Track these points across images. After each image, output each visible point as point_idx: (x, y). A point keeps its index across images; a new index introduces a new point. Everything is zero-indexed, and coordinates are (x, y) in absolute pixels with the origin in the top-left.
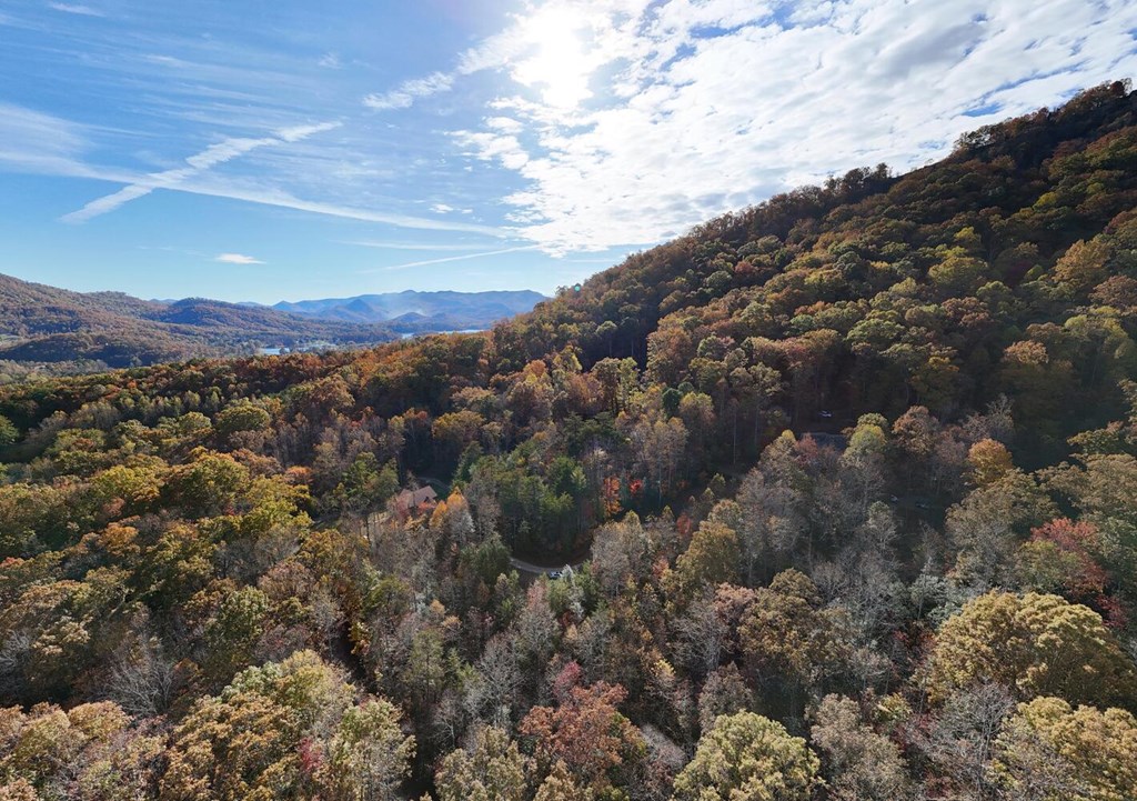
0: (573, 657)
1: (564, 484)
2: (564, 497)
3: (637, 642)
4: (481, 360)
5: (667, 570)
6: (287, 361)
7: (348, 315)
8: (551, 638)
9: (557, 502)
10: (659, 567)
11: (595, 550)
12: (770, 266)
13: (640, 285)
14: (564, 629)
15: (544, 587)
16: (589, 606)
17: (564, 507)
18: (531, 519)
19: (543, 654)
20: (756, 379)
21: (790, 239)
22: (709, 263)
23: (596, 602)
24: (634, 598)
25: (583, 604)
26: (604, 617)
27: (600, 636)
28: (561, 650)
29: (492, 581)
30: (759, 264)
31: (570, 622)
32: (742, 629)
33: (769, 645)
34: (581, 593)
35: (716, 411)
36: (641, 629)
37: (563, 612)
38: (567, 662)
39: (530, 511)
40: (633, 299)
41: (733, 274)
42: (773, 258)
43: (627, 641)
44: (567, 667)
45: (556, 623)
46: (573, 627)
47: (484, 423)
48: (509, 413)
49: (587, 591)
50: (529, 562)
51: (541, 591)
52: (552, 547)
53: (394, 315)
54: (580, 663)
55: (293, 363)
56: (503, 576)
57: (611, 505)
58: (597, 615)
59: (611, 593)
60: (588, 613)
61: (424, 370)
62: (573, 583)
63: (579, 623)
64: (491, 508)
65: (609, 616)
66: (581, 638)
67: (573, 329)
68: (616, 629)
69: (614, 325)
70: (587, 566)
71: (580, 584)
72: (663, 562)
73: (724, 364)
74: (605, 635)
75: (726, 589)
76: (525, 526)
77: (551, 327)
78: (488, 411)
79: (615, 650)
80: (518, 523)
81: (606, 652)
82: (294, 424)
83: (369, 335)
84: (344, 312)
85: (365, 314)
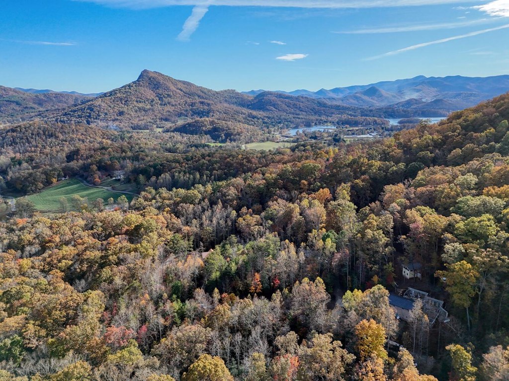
4: (303, 181)
67: (377, 164)
77: (366, 161)
83: (363, 120)
84: (360, 97)
85: (376, 98)
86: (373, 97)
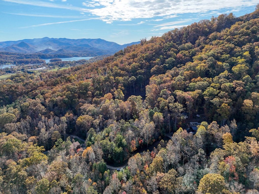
0: (124, 191)
1: (120, 144)
2: (121, 148)
3: (139, 186)
4: (89, 92)
5: (147, 168)
6: (10, 88)
7: (18, 49)
8: (119, 187)
9: (118, 150)
10: (146, 167)
11: (129, 163)
12: (188, 56)
13: (144, 61)
14: (122, 184)
15: (116, 174)
16: (128, 178)
17: (120, 151)
18: (111, 154)
19: (117, 191)
20: (176, 107)
21: (196, 45)
22: (168, 52)
23: (129, 177)
24: (139, 175)
25: (126, 178)
26: (131, 181)
27: (130, 186)
28: (122, 189)
29: (103, 173)
30: (185, 55)
31: (123, 182)
32: (160, 183)
33: (165, 186)
34: (126, 175)
35: (164, 117)
36: (140, 183)
37: (121, 180)
38: (123, 192)
39: (111, 152)
40: (141, 67)
41: (176, 58)
42: (189, 53)
43: (137, 186)
44: (123, 193)
45: (120, 183)
46: (124, 183)
47: (93, 120)
48: (101, 116)
49: (127, 174)
50: (111, 166)
51: (116, 175)
52: (117, 162)
53: (40, 49)
54: (126, 192)
55: (13, 88)
56: (106, 172)
57: (133, 148)
58: (130, 180)
59: (133, 175)
60: (127, 180)
61: (70, 97)
62: (124, 172)
63: (125, 183)
64: (100, 152)
65: (133, 180)
66: (126, 186)
67: (120, 78)
68: (134, 183)
69: (135, 78)
70: (127, 168)
71: (125, 173)
72: (147, 165)
73: (167, 101)
74: (132, 185)
75: (159, 173)
76: (109, 156)
77: (113, 77)
78: (94, 115)
79: (134, 188)
80: (108, 155)
81: (132, 189)
82: (26, 119)
83: (31, 61)
84: (16, 48)
85: (26, 48)
86: (24, 47)
